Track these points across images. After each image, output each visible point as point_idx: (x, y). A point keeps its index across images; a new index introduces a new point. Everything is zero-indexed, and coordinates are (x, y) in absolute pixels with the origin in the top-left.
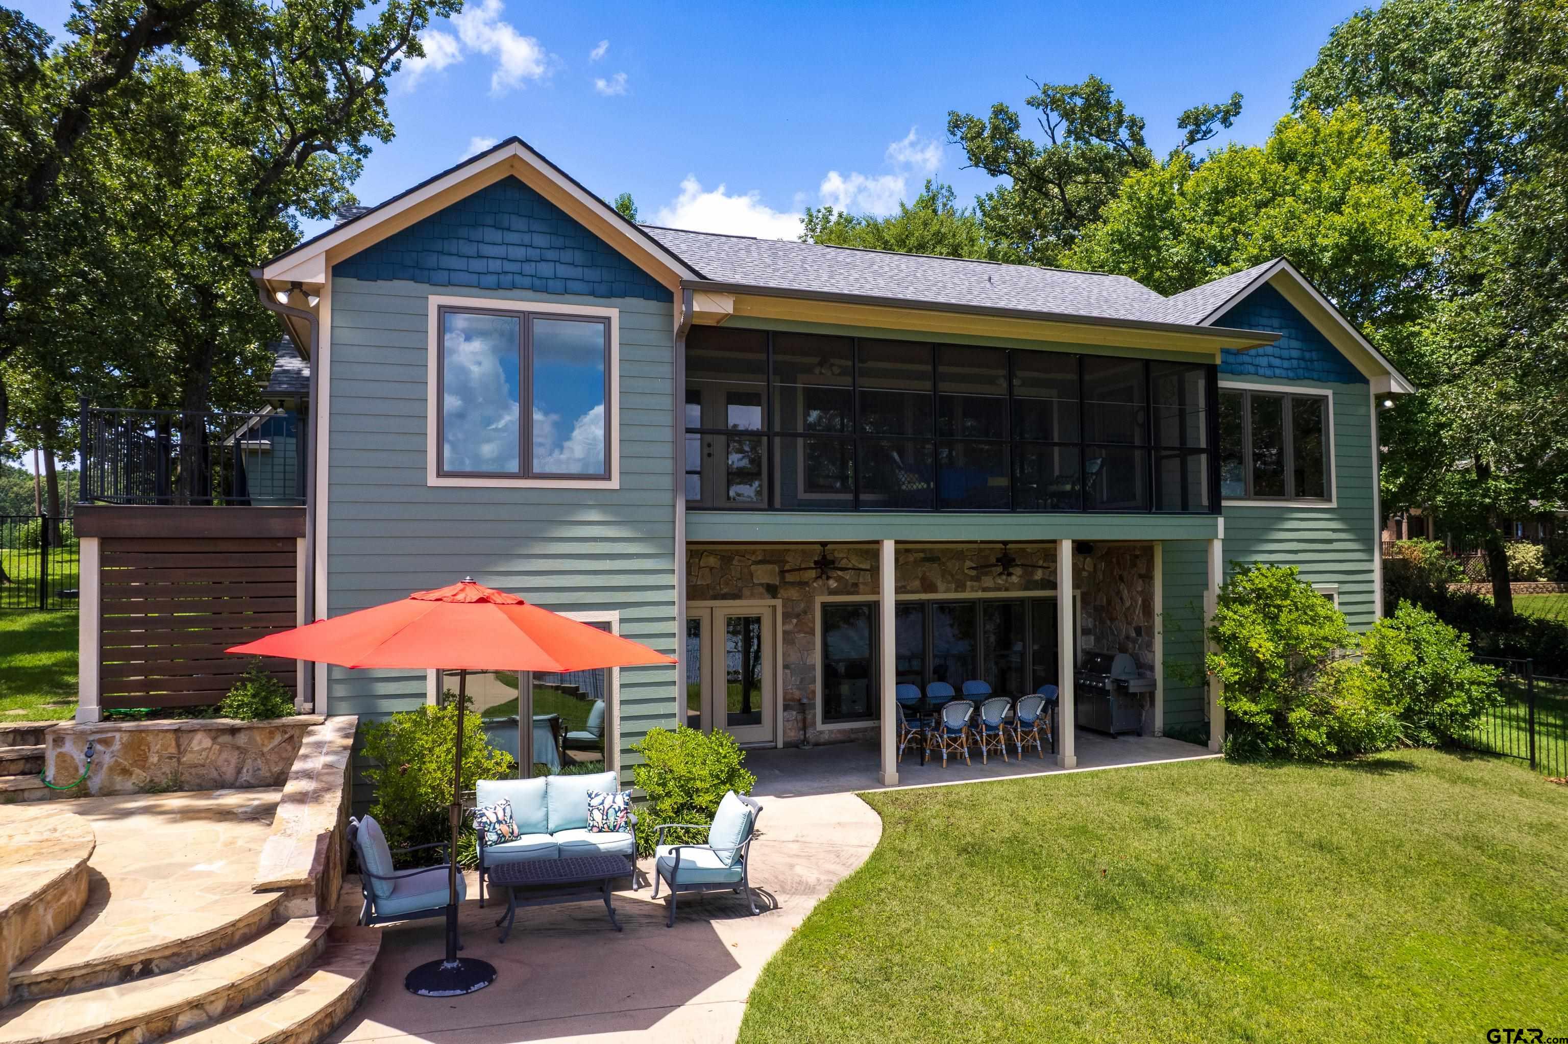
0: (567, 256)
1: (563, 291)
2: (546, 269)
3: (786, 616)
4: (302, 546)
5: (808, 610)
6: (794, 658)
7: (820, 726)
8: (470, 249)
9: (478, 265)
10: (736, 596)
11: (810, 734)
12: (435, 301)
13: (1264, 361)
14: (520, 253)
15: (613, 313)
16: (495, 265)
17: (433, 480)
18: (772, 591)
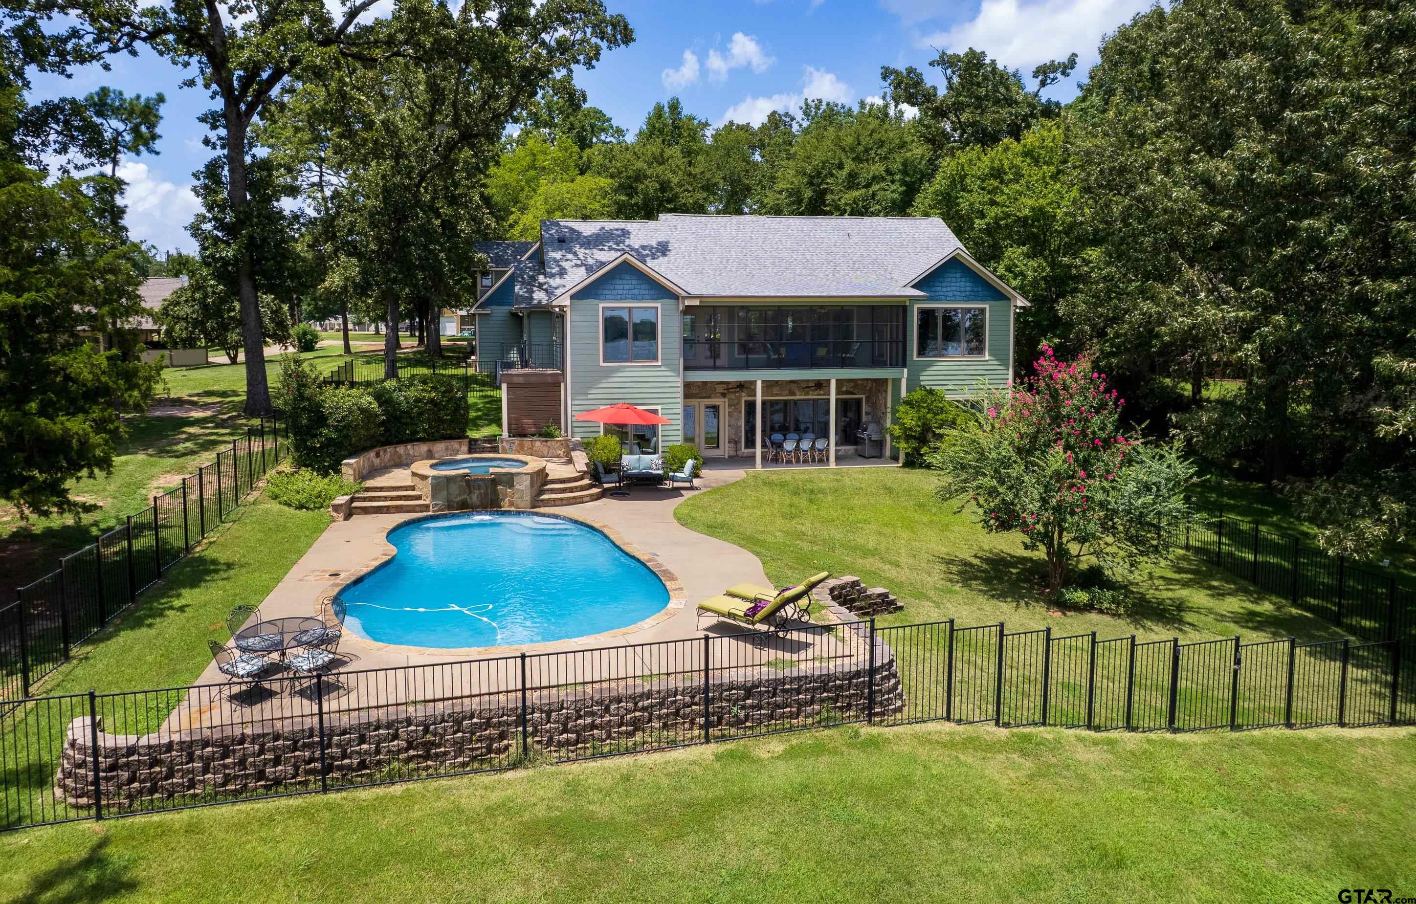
0: (643, 287)
1: (642, 299)
2: (636, 292)
3: (730, 406)
4: (562, 385)
5: (738, 403)
6: (733, 422)
7: (743, 450)
8: (611, 287)
9: (615, 292)
10: (709, 397)
11: (739, 453)
12: (601, 305)
13: (951, 294)
14: (627, 287)
15: (659, 305)
16: (620, 292)
17: (602, 364)
18: (724, 395)
